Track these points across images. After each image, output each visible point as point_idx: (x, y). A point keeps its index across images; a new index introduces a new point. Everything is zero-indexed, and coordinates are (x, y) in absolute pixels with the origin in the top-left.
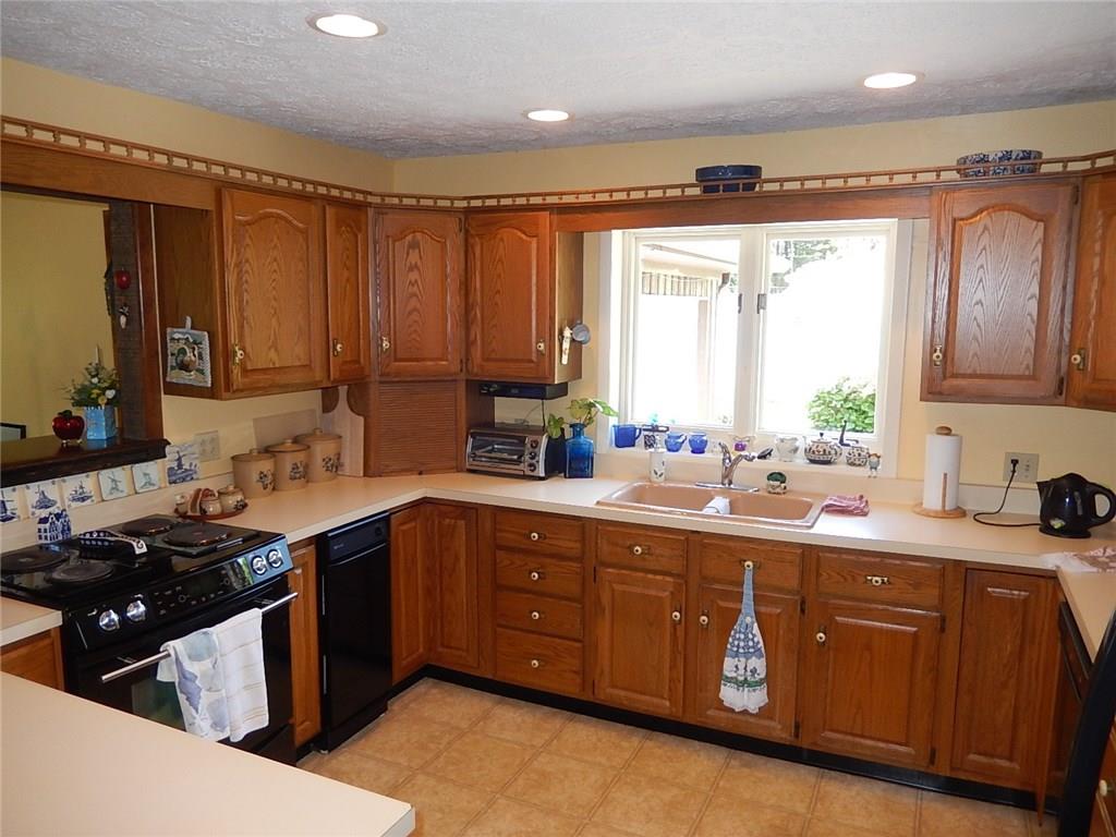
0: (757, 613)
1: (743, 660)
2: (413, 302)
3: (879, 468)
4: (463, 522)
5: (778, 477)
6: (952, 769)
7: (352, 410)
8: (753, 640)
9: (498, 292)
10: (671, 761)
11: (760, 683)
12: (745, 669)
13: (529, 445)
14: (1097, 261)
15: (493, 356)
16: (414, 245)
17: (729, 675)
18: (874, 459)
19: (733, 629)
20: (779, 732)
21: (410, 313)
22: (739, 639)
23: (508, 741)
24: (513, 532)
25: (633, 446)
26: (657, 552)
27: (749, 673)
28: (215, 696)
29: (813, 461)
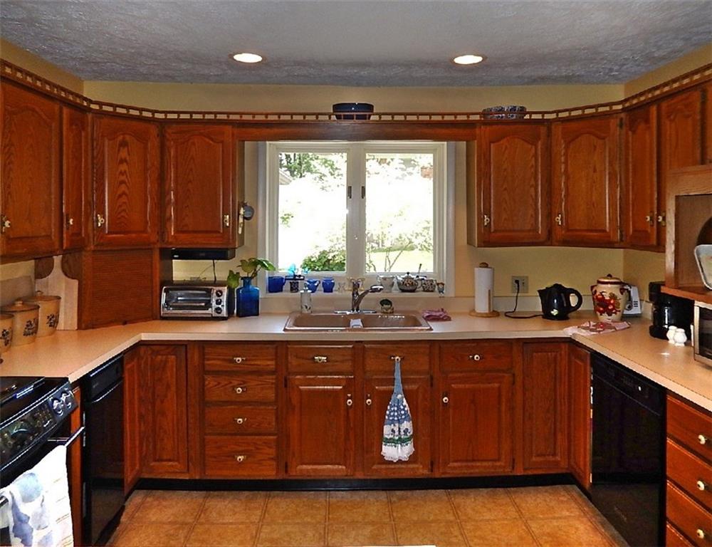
0: (404, 391)
1: (397, 425)
2: (123, 188)
3: (444, 291)
4: (173, 357)
5: (385, 302)
6: (525, 470)
7: (66, 275)
8: (404, 409)
9: (190, 181)
10: (355, 508)
11: (409, 439)
12: (399, 431)
13: (215, 294)
14: (563, 166)
15: (185, 229)
16: (124, 144)
17: (388, 438)
18: (441, 286)
19: (388, 404)
20: (421, 471)
21: (120, 196)
22: (394, 411)
23: (231, 523)
24: (219, 359)
25: (282, 291)
26: (333, 359)
27: (402, 433)
28: (43, 533)
29: (403, 291)
